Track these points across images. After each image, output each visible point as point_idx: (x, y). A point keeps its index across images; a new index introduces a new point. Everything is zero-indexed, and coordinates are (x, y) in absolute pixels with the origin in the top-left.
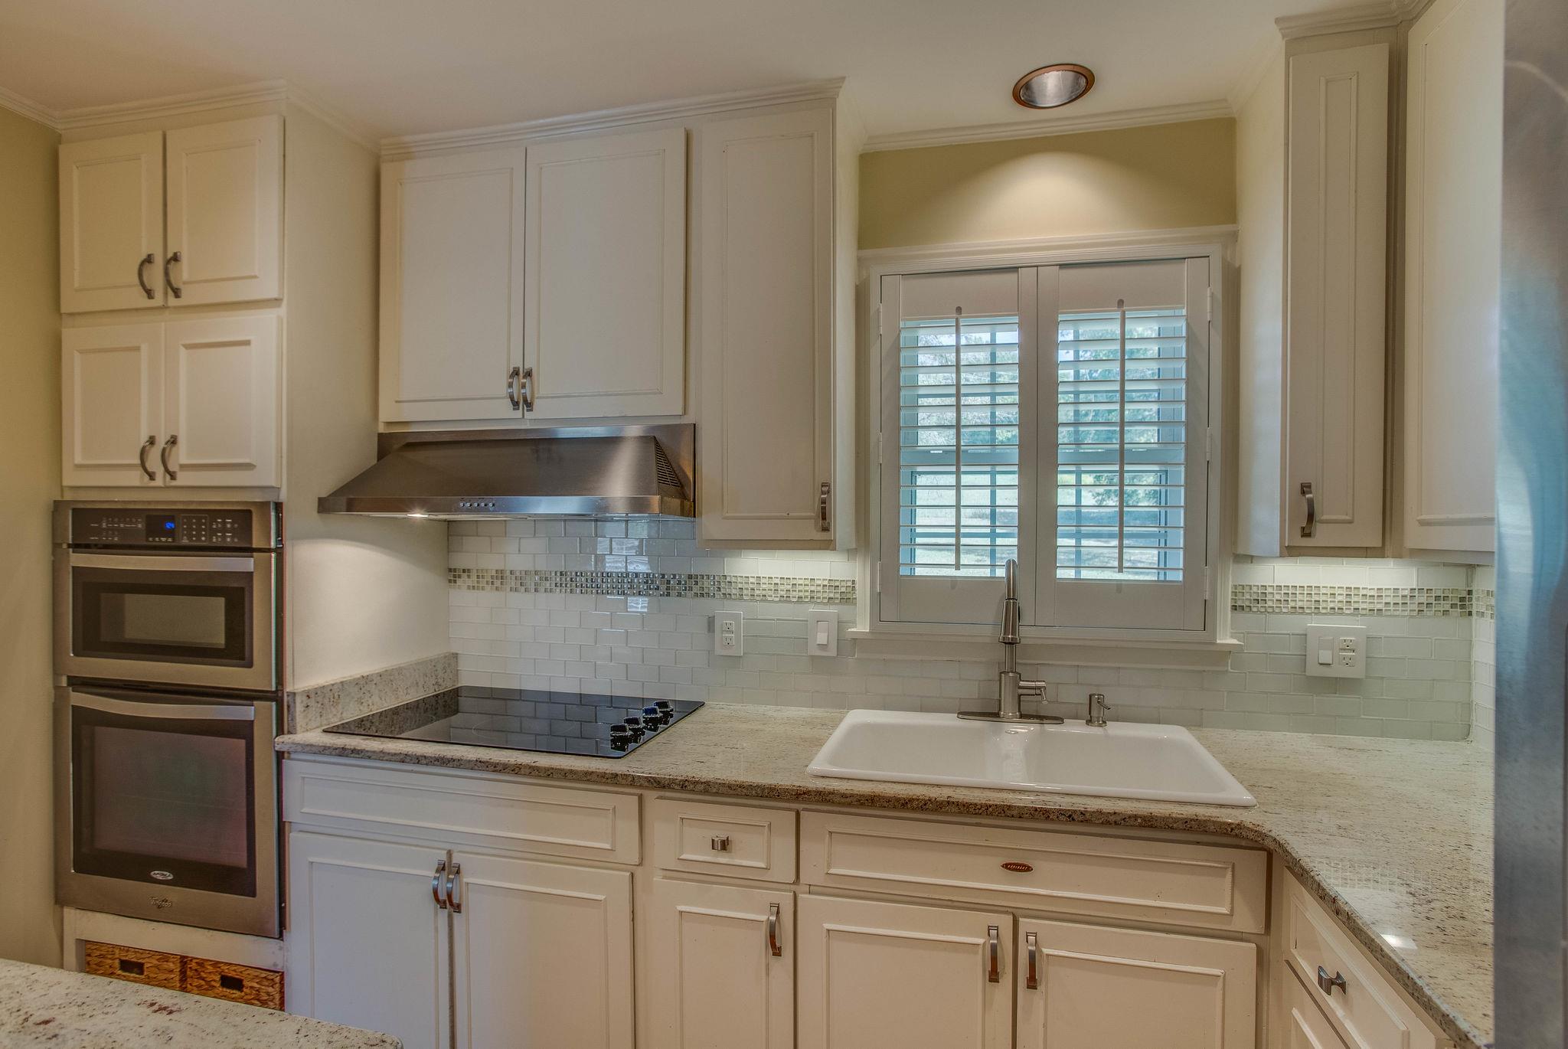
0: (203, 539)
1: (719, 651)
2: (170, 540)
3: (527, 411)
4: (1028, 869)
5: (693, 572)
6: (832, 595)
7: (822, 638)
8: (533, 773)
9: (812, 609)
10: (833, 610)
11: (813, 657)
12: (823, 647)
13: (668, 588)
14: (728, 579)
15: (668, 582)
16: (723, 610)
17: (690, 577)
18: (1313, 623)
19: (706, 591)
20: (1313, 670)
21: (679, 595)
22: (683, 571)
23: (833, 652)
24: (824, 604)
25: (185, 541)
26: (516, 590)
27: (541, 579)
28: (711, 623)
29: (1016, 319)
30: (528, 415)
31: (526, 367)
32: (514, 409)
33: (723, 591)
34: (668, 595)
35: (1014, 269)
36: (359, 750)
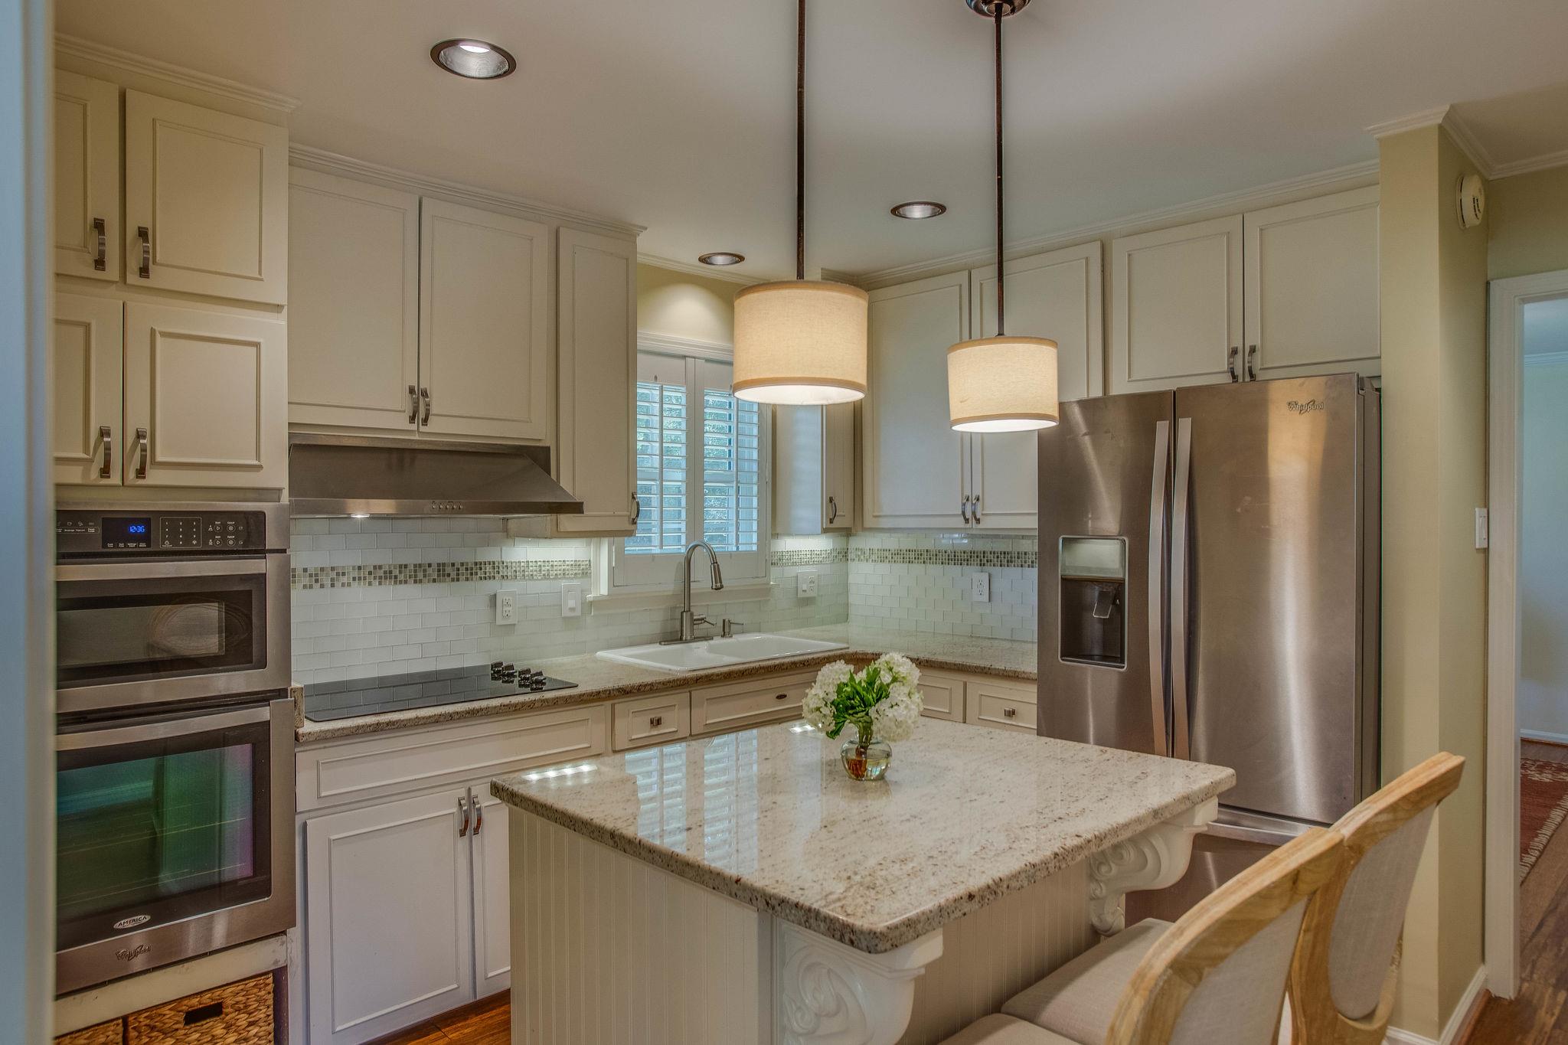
0: (195, 542)
1: (500, 621)
2: (142, 545)
3: (422, 425)
4: (785, 696)
5: (478, 560)
6: (577, 571)
7: (571, 603)
8: (544, 705)
9: (563, 583)
10: (575, 582)
11: (565, 618)
12: (572, 609)
13: (458, 575)
14: (505, 564)
15: (458, 570)
16: (504, 589)
17: (476, 564)
18: (800, 570)
19: (488, 574)
20: (801, 595)
21: (467, 579)
22: (469, 559)
23: (578, 613)
24: (572, 579)
25: (167, 545)
26: (311, 587)
27: (338, 574)
28: (493, 599)
29: (683, 389)
30: (423, 429)
31: (421, 387)
32: (410, 423)
33: (501, 574)
34: (458, 580)
35: (684, 357)
36: (394, 722)
